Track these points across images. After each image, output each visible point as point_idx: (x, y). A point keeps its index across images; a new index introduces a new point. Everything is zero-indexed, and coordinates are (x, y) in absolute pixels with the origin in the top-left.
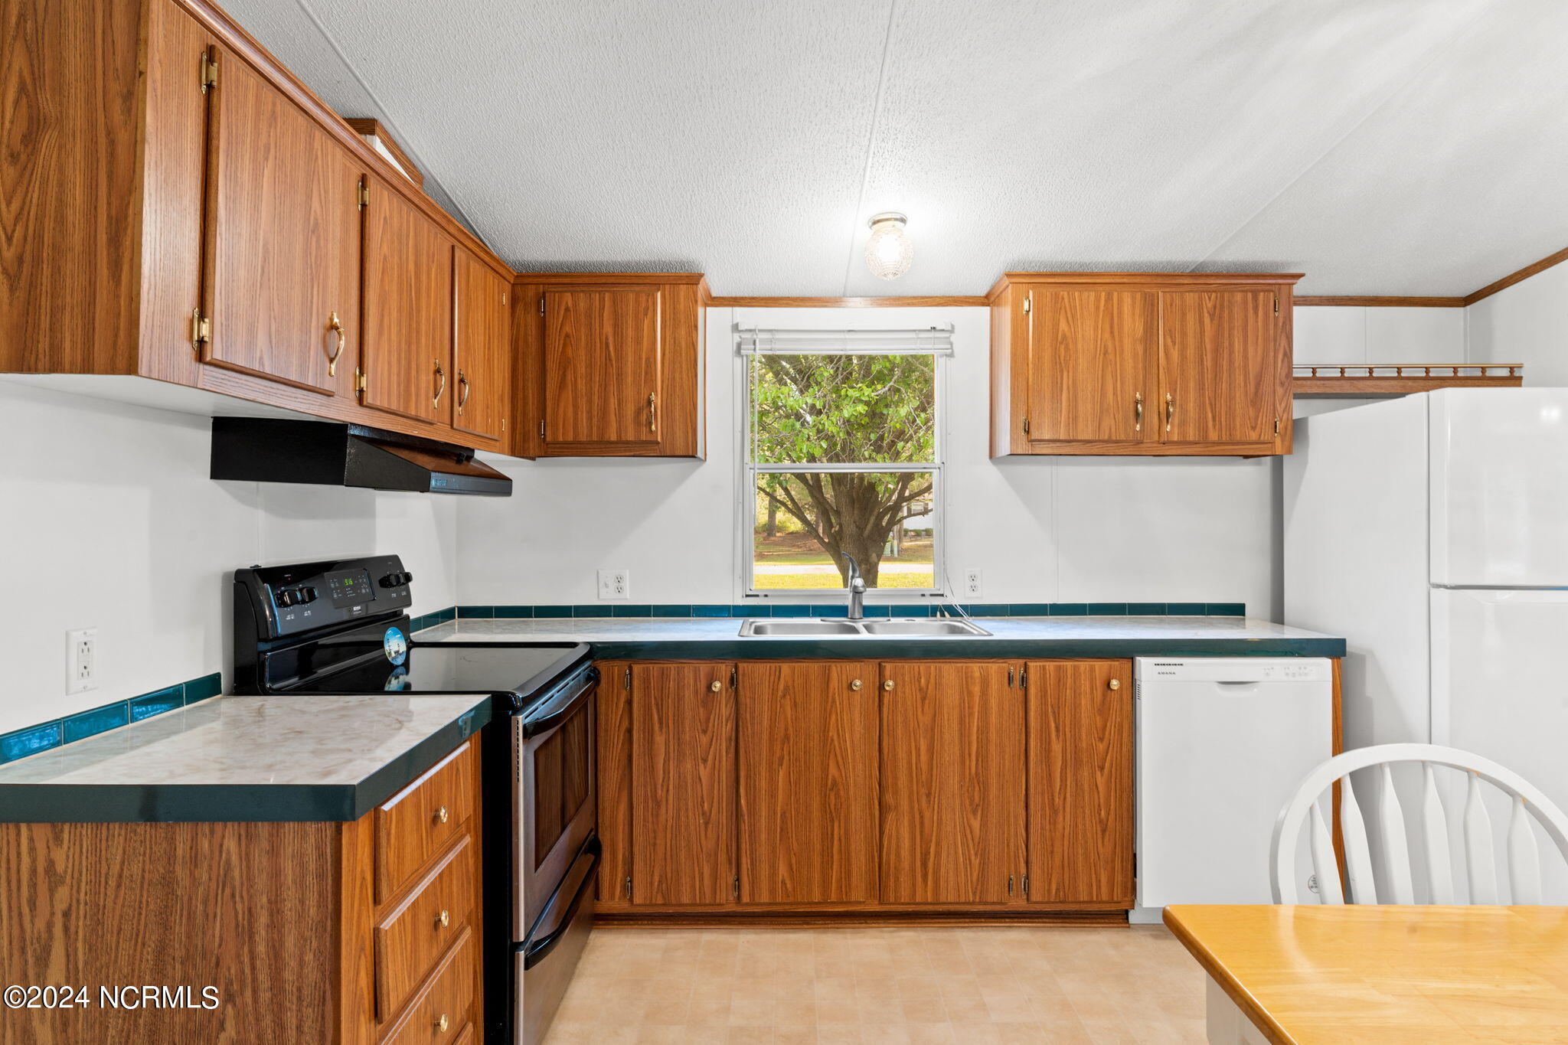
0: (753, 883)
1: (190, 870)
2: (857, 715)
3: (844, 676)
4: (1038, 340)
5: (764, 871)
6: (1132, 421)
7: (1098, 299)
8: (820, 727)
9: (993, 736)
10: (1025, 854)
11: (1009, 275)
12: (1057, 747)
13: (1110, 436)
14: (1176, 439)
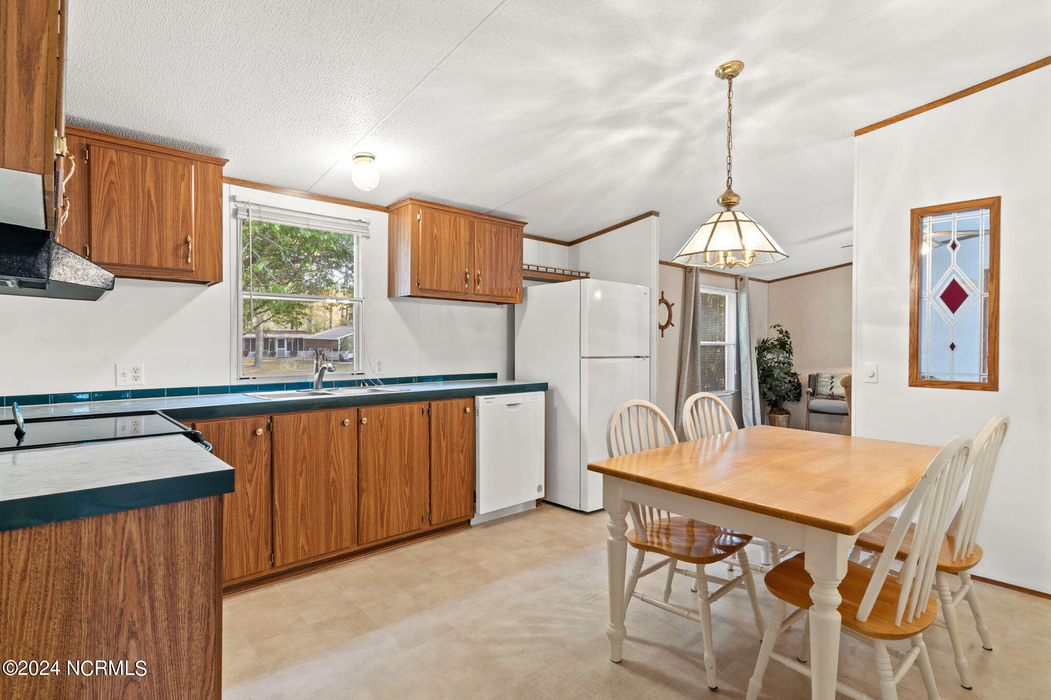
0: (283, 552)
1: (95, 551)
2: (346, 440)
3: (339, 418)
4: (424, 236)
5: (290, 543)
6: (464, 282)
7: (450, 220)
8: (325, 449)
9: (415, 443)
10: (429, 501)
11: (411, 199)
12: (443, 444)
13: (455, 289)
14: (481, 293)
